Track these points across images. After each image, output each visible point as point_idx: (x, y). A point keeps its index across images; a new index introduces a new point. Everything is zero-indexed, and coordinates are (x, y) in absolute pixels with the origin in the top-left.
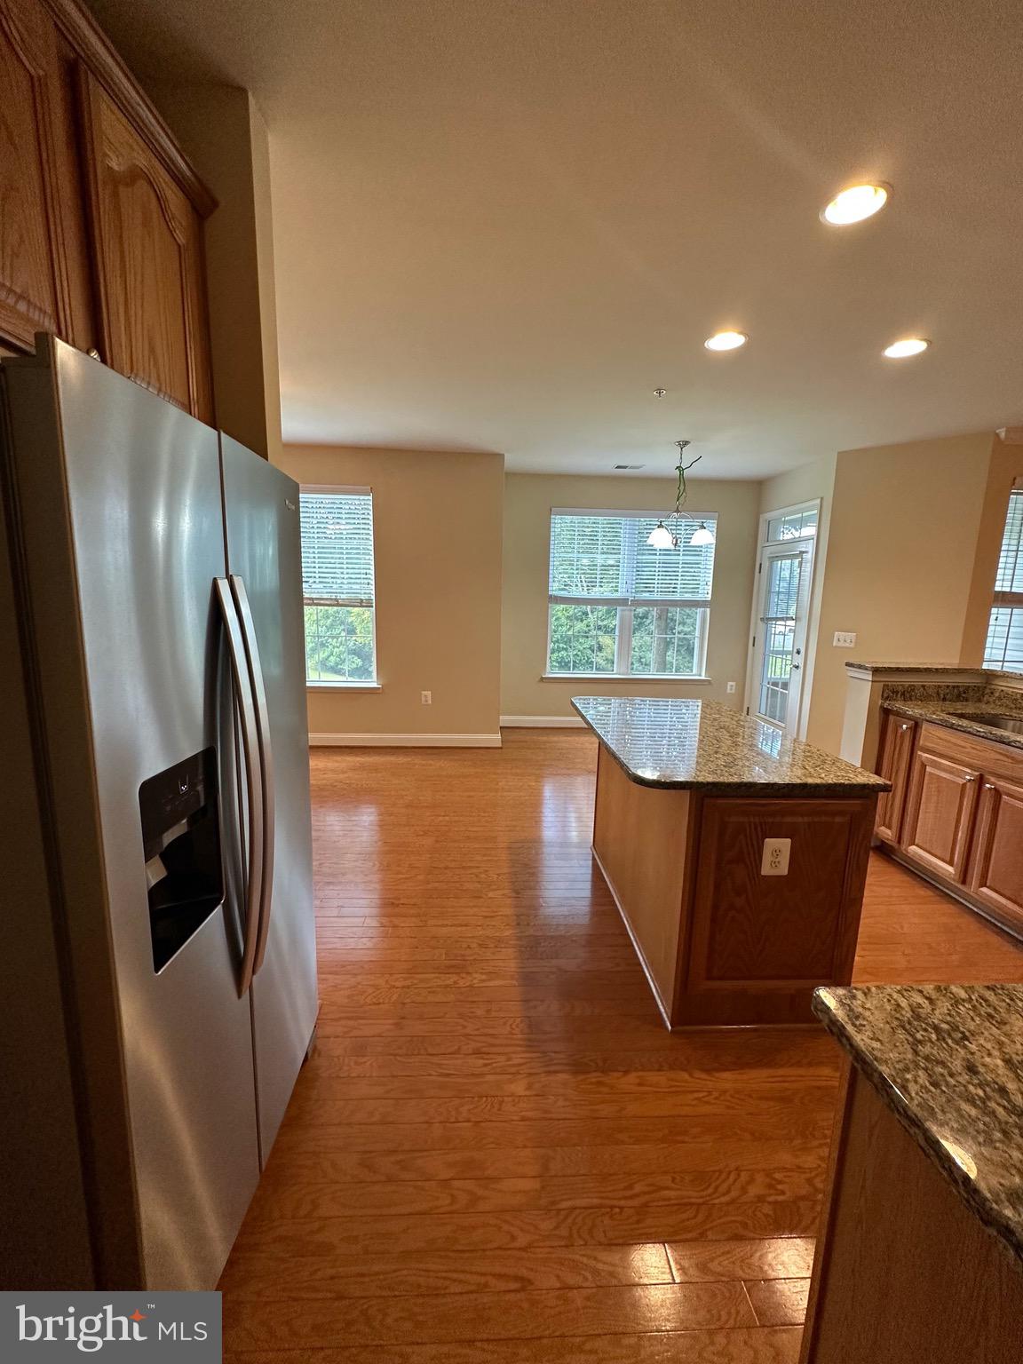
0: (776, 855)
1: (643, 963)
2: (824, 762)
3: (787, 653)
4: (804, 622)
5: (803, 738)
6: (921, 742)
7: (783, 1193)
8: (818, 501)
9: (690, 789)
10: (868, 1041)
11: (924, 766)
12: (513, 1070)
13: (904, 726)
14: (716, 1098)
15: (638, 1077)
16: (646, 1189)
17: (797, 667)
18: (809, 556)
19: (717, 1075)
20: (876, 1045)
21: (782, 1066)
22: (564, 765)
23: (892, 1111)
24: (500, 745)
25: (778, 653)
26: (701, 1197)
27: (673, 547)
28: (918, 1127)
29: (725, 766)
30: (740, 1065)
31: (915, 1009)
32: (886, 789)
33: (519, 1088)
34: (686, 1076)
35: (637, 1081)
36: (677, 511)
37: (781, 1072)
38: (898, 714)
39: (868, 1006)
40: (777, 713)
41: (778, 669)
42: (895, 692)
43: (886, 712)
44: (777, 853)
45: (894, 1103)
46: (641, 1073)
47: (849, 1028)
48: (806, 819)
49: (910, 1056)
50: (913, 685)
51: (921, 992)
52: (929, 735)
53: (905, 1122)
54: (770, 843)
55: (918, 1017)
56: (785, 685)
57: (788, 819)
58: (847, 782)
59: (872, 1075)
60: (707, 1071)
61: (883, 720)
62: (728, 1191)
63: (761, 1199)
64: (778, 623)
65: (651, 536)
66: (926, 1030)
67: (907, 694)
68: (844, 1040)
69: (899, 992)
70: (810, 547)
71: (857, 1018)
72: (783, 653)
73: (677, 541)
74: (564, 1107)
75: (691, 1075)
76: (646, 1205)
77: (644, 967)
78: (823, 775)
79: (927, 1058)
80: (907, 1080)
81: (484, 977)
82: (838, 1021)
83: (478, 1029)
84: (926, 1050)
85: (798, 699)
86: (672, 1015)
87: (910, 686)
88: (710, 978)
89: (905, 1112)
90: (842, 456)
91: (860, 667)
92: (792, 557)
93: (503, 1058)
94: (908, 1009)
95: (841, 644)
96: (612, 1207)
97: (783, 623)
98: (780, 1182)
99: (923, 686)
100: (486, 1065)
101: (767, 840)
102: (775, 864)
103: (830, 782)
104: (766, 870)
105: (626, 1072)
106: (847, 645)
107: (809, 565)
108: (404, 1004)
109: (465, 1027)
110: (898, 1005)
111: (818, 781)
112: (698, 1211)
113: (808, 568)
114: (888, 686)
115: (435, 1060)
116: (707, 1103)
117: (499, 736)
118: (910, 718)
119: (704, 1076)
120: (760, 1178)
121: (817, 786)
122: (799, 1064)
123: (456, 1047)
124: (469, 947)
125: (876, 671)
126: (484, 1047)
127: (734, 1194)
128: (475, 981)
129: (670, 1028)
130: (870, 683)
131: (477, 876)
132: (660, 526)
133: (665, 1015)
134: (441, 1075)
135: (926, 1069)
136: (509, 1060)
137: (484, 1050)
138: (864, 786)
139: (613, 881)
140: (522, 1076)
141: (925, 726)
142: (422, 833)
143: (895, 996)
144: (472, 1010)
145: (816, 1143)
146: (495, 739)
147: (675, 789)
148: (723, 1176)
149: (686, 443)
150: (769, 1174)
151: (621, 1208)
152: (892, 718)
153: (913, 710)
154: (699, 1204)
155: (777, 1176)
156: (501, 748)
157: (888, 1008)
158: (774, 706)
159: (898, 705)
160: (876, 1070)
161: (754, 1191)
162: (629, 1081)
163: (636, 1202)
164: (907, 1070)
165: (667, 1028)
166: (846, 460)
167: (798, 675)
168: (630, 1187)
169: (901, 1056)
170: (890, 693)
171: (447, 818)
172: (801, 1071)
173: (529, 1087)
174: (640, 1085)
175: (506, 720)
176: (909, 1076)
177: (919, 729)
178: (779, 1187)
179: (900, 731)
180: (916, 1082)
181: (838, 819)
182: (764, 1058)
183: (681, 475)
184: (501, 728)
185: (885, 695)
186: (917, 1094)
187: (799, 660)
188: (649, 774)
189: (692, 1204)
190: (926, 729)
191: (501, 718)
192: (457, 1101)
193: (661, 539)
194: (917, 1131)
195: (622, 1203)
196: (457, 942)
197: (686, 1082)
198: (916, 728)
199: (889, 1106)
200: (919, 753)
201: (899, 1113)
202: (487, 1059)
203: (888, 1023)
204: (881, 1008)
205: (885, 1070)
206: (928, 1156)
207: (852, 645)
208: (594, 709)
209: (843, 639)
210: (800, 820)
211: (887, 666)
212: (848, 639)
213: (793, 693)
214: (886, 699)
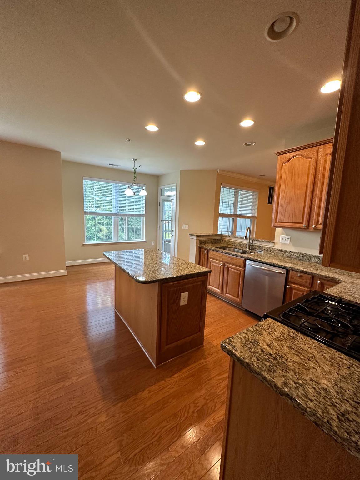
0: (184, 298)
1: (142, 347)
2: (193, 266)
3: (170, 231)
4: (174, 222)
5: (176, 256)
6: (210, 256)
7: (199, 406)
8: (176, 184)
9: (158, 282)
10: (240, 353)
11: (211, 263)
12: (99, 411)
13: (205, 252)
14: (174, 385)
15: (148, 390)
16: (159, 431)
17: (173, 236)
18: (174, 201)
19: (173, 377)
20: (242, 354)
21: (190, 365)
22: (96, 278)
23: (252, 373)
24: (66, 274)
25: (167, 231)
26: (176, 423)
27: (133, 196)
28: (260, 375)
30: (179, 370)
31: (245, 338)
32: (210, 272)
33: (103, 418)
34: (163, 381)
35: (148, 391)
36: (134, 183)
37: (190, 367)
38: (203, 248)
39: (235, 342)
40: (168, 251)
41: (167, 236)
42: (202, 242)
43: (200, 248)
44: (184, 297)
45: (252, 370)
46: (148, 389)
47: (234, 351)
48: (192, 285)
49: (250, 354)
50: (206, 240)
51: (244, 332)
52: (212, 254)
53: (255, 375)
54: (183, 295)
55: (246, 341)
56: (170, 242)
57: (187, 286)
58: (201, 272)
59: (244, 364)
60: (170, 377)
61: (200, 250)
62: (184, 415)
63: (193, 412)
64: (166, 222)
66: (250, 344)
67: (205, 242)
68: (233, 356)
69: (240, 335)
70: (174, 198)
71: (234, 347)
72: (168, 231)
73: (135, 194)
74: (123, 416)
75: (165, 381)
76: (160, 437)
77: (142, 348)
78: (194, 270)
79: (253, 352)
80: (252, 362)
81: (77, 377)
82: (230, 350)
83: (79, 402)
84: (252, 350)
85: (174, 246)
86: (156, 363)
88: (167, 345)
89: (255, 371)
90: (181, 171)
91: (193, 235)
92: (170, 201)
93: (94, 409)
94: (243, 339)
95: (185, 228)
96: (149, 445)
97: (168, 222)
98: (197, 403)
99: (208, 240)
100: (86, 416)
101: (181, 294)
102: (184, 301)
103: (197, 272)
104: (182, 304)
105: (144, 391)
106: (186, 228)
107: (174, 204)
108: (37, 407)
109: (72, 404)
110: (241, 339)
111: (194, 272)
112: (177, 428)
113: (174, 205)
114: (200, 240)
115: (60, 426)
116: (172, 388)
117: (66, 271)
118: (206, 249)
119: (169, 379)
120: (192, 405)
121: (194, 274)
122: (195, 362)
123: (70, 415)
124: (67, 367)
125: (197, 236)
126: (83, 408)
127: (186, 415)
128: (74, 381)
129: (155, 367)
130: (196, 240)
131: (65, 334)
132: (129, 188)
133: (153, 363)
134: (65, 431)
135: (255, 356)
136: (97, 408)
137: (84, 409)
138: (205, 272)
139: (125, 320)
140: (103, 413)
142: (32, 321)
143: (239, 336)
144: (74, 394)
145: (204, 385)
146: (64, 272)
147: (153, 283)
148: (182, 411)
149: (136, 160)
150: (193, 403)
151: (152, 444)
152: (202, 250)
153: (207, 247)
154: (176, 426)
155: (196, 402)
156: (67, 275)
157: (240, 341)
158: (167, 248)
159: (203, 246)
160: (245, 362)
161: (191, 410)
162: (145, 394)
163: (157, 438)
164: (251, 359)
165: (154, 368)
166: (184, 173)
167: (173, 238)
168: (154, 433)
169: (248, 355)
171: (45, 311)
172: (196, 364)
173: (107, 415)
174: (149, 393)
175: (68, 263)
176: (252, 360)
178: (198, 405)
180: (254, 361)
181: (199, 283)
182: (185, 364)
183: (135, 171)
184: (66, 266)
186: (256, 365)
187: (173, 233)
188: (141, 279)
189: (175, 427)
190: (211, 252)
191: (66, 262)
192: (74, 440)
193: (129, 192)
194: (259, 376)
195: (152, 442)
196: (61, 366)
197: (165, 384)
198: (208, 252)
199: (250, 372)
200: (209, 259)
201: (253, 372)
202: (86, 413)
203: (241, 346)
204: (238, 341)
205: (247, 361)
206: (263, 382)
207: (188, 228)
208: (112, 255)
209: (185, 227)
210: (190, 285)
211: (200, 235)
212: (186, 226)
213: (172, 244)
214: (200, 244)
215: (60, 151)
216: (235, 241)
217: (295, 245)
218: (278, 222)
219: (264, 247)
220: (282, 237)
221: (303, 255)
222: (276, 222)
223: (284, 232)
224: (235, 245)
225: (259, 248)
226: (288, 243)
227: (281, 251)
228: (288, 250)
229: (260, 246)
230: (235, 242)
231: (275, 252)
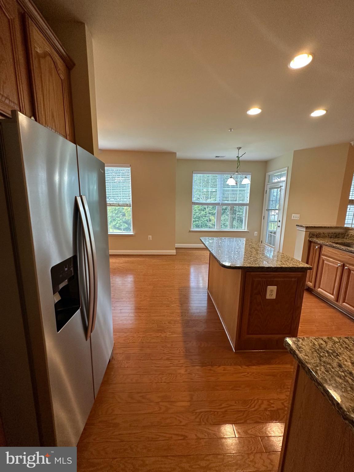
0: (272, 292)
1: (225, 329)
2: (288, 259)
3: (275, 222)
4: (282, 211)
5: (281, 251)
6: (323, 253)
7: (273, 407)
8: (287, 168)
9: (241, 269)
10: (304, 356)
11: (323, 261)
12: (180, 365)
13: (317, 247)
14: (251, 375)
15: (223, 368)
16: (226, 406)
17: (279, 227)
18: (283, 188)
19: (250, 367)
20: (307, 357)
21: (273, 364)
22: (198, 261)
23: (312, 380)
24: (175, 254)
25: (272, 221)
26: (244, 409)
27: (235, 185)
28: (321, 385)
29: (253, 261)
30: (258, 364)
31: (320, 345)
32: (310, 269)
33: (182, 371)
34: (240, 367)
35: (223, 369)
36: (237, 172)
37: (274, 366)
38: (314, 243)
39: (304, 344)
40: (272, 242)
41: (272, 227)
42: (313, 235)
43: (310, 242)
44: (272, 291)
45: (312, 377)
46: (224, 367)
47: (297, 352)
48: (282, 279)
49: (318, 361)
50: (320, 233)
52: (325, 250)
53: (316, 384)
54: (270, 288)
55: (321, 348)
56: (275, 233)
57: (276, 279)
58: (296, 266)
59: (305, 368)
60: (248, 366)
61: (309, 244)
62: (254, 407)
63: (266, 409)
64: (272, 211)
65: (228, 181)
67: (318, 236)
68: (295, 356)
69: (315, 339)
70: (284, 184)
72: (274, 221)
73: (237, 183)
74: (198, 378)
75: (242, 367)
76: (226, 411)
77: (225, 330)
78: (288, 264)
79: (324, 362)
80: (317, 370)
81: (170, 333)
82: (293, 349)
83: (168, 351)
84: (324, 359)
85: (279, 238)
86: (235, 347)
87: (319, 233)
88: (248, 334)
89: (316, 380)
90: (295, 151)
91: (301, 226)
92: (277, 188)
93: (177, 361)
94: (318, 345)
96: (214, 412)
97: (274, 211)
98: (272, 404)
99: (324, 233)
100: (171, 363)
101: (268, 287)
102: (271, 295)
103: (291, 266)
104: (268, 297)
105: (219, 366)
106: (297, 219)
107: (283, 191)
108: (143, 343)
109: (164, 350)
110: (314, 344)
111: (286, 266)
112: (244, 414)
113: (283, 192)
114: (311, 233)
115: (154, 361)
116: (247, 377)
117: (175, 251)
118: (319, 244)
119: (246, 367)
120: (265, 402)
121: (286, 268)
122: (279, 364)
123: (161, 358)
124: (165, 323)
125: (307, 228)
126: (170, 357)
127: (256, 407)
128: (167, 335)
129: (234, 351)
130: (305, 232)
131: (168, 299)
132: (231, 177)
133: (232, 347)
134: (156, 367)
135: (324, 366)
136: (179, 361)
137: (170, 358)
138: (302, 268)
139: (215, 301)
140: (183, 367)
142: (148, 284)
143: (313, 340)
144: (166, 345)
145: (284, 391)
146: (174, 252)
147: (236, 269)
148: (253, 402)
149: (240, 148)
150: (268, 401)
151: (218, 412)
152: (312, 244)
153: (320, 241)
154: (244, 411)
155: (272, 401)
156: (176, 255)
157: (311, 345)
158: (271, 240)
159: (315, 240)
160: (306, 366)
161: (263, 406)
162: (220, 369)
163: (223, 410)
164: (317, 366)
165: (233, 351)
166: (297, 154)
167: (279, 229)
168: (221, 405)
169: (315, 361)
171: (157, 279)
172: (280, 366)
173: (186, 371)
174: (224, 370)
175: (177, 245)
176: (318, 368)
178: (273, 405)
179: (315, 249)
180: (320, 370)
181: (293, 279)
182: (267, 361)
183: (239, 159)
184: (176, 248)
186: (321, 374)
187: (280, 224)
188: (227, 264)
189: (242, 411)
190: (324, 248)
191: (176, 245)
192: (161, 376)
193: (231, 182)
194: (321, 387)
195: (218, 410)
196: (161, 321)
197: (240, 370)
198: (321, 247)
199: (311, 379)
200: (322, 256)
201: (314, 381)
202: (171, 361)
203: (310, 350)
204: (308, 345)
205: (309, 366)
207: (298, 219)
208: (208, 242)
209: (295, 217)
210: (280, 279)
211: (311, 226)
213: (278, 236)
214: (310, 237)
215: (175, 152)
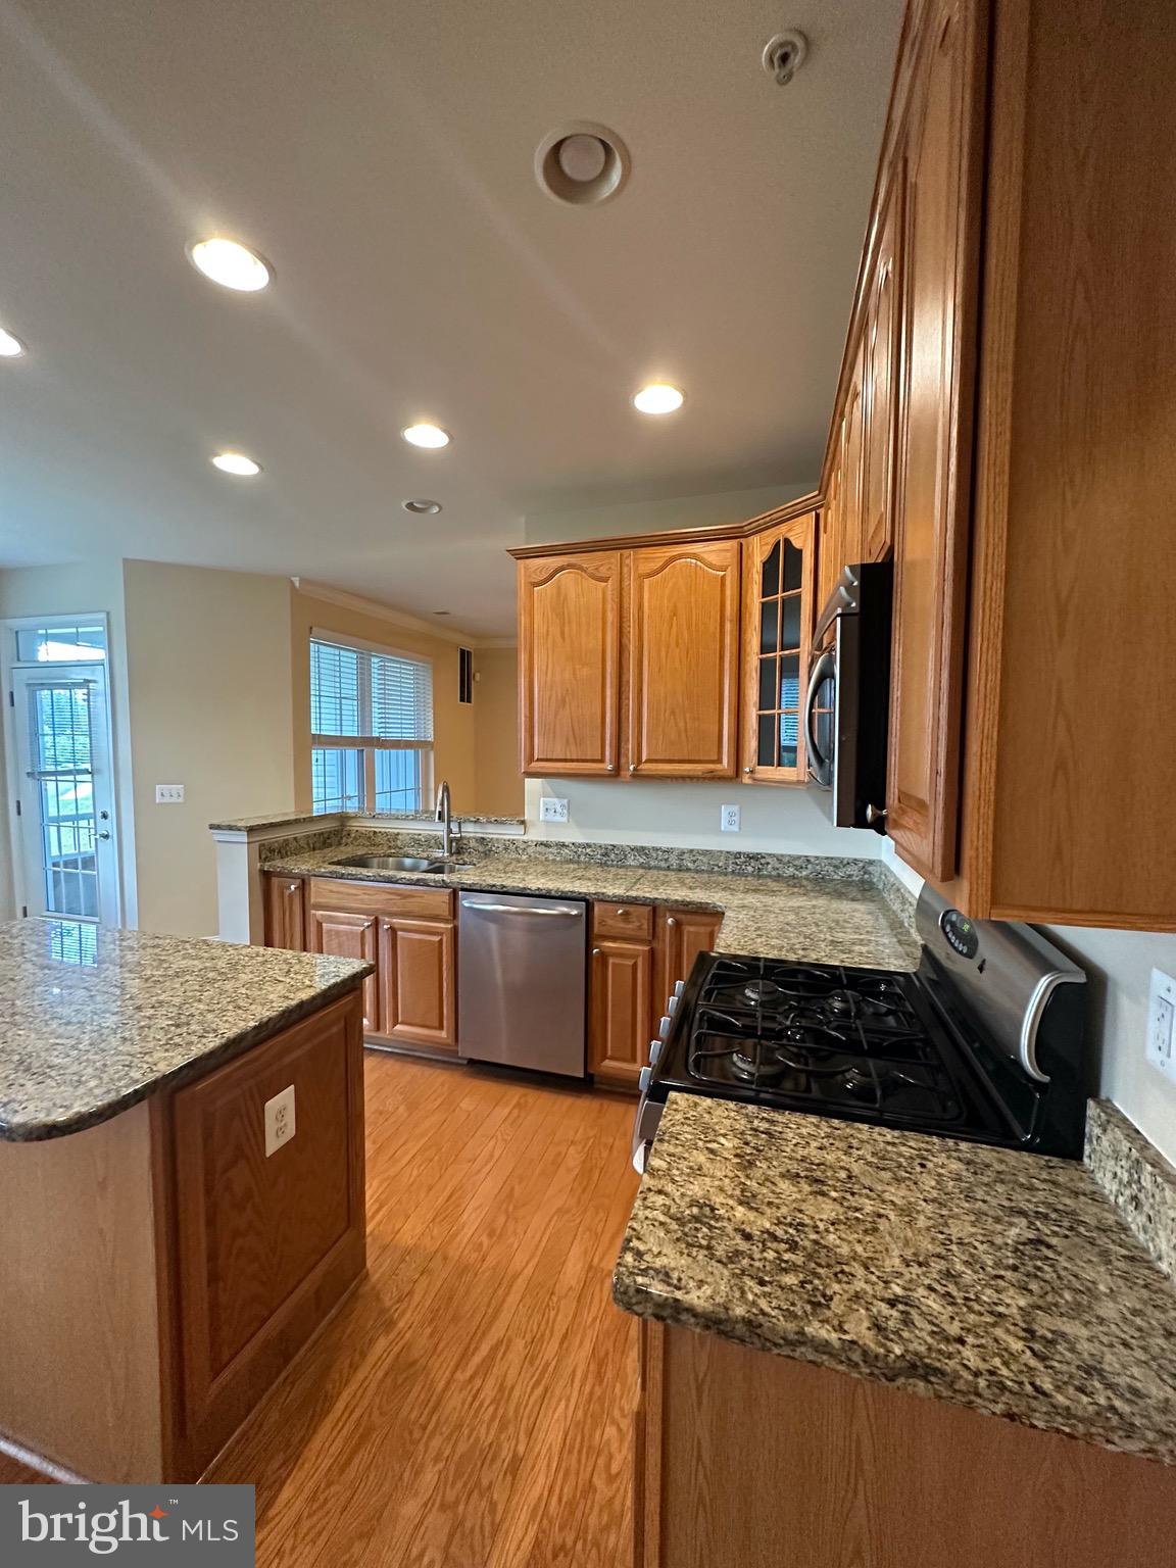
3: (85, 817)
4: (107, 778)
6: (312, 900)
8: (103, 616)
11: (320, 925)
13: (293, 887)
17: (106, 837)
18: (101, 685)
25: (66, 819)
31: (669, 1215)
38: (280, 875)
39: (655, 1250)
42: (272, 851)
43: (266, 875)
44: (281, 1113)
48: (305, 1049)
49: (726, 1273)
51: (649, 1190)
52: (319, 890)
53: (786, 1351)
54: (272, 1106)
55: (680, 1221)
56: (88, 863)
57: (287, 1060)
58: (338, 980)
61: (266, 883)
64: (61, 778)
67: (283, 850)
69: (645, 1207)
70: (99, 675)
72: (77, 818)
79: (730, 1260)
84: (719, 1251)
85: (115, 880)
87: (285, 840)
88: (218, 1372)
89: (781, 1337)
90: (129, 562)
91: (230, 828)
92: (71, 687)
94: (668, 1220)
95: (167, 800)
97: (70, 778)
99: (295, 839)
101: (267, 1104)
102: (280, 1132)
103: (323, 987)
104: (272, 1145)
106: (173, 800)
107: (101, 699)
111: (311, 993)
113: (101, 705)
114: (264, 845)
118: (294, 877)
125: (251, 830)
130: (246, 845)
135: (743, 1273)
141: (313, 882)
152: (275, 881)
153: (301, 866)
157: (662, 1234)
158: (72, 895)
160: (735, 1321)
164: (743, 1291)
166: (147, 575)
169: (725, 1280)
170: (266, 852)
176: (750, 1297)
177: (307, 887)
179: (287, 892)
180: (757, 1296)
181: (335, 1030)
185: (263, 857)
186: (772, 1308)
187: (108, 826)
190: (315, 885)
198: (304, 887)
200: (313, 912)
203: (681, 1253)
204: (660, 1241)
209: (167, 793)
211: (259, 823)
212: (174, 793)
213: (106, 870)
214: (266, 859)
216: (396, 831)
217: (580, 825)
218: (538, 760)
219: (497, 839)
220: (545, 804)
221: (607, 851)
222: (531, 759)
223: (549, 789)
224: (399, 843)
225: (482, 843)
226: (565, 819)
227: (546, 845)
228: (567, 841)
229: (483, 838)
230: (398, 834)
231: (530, 850)
